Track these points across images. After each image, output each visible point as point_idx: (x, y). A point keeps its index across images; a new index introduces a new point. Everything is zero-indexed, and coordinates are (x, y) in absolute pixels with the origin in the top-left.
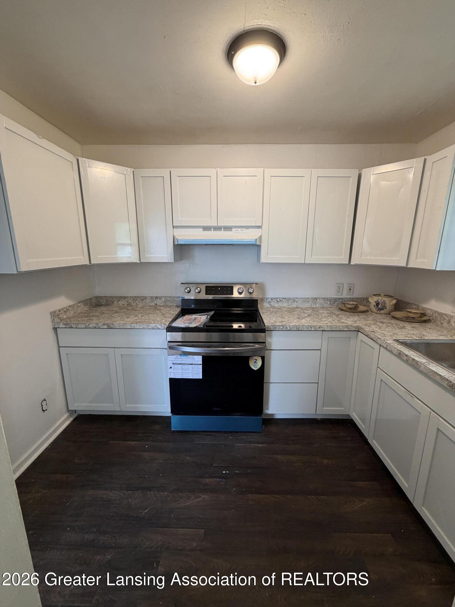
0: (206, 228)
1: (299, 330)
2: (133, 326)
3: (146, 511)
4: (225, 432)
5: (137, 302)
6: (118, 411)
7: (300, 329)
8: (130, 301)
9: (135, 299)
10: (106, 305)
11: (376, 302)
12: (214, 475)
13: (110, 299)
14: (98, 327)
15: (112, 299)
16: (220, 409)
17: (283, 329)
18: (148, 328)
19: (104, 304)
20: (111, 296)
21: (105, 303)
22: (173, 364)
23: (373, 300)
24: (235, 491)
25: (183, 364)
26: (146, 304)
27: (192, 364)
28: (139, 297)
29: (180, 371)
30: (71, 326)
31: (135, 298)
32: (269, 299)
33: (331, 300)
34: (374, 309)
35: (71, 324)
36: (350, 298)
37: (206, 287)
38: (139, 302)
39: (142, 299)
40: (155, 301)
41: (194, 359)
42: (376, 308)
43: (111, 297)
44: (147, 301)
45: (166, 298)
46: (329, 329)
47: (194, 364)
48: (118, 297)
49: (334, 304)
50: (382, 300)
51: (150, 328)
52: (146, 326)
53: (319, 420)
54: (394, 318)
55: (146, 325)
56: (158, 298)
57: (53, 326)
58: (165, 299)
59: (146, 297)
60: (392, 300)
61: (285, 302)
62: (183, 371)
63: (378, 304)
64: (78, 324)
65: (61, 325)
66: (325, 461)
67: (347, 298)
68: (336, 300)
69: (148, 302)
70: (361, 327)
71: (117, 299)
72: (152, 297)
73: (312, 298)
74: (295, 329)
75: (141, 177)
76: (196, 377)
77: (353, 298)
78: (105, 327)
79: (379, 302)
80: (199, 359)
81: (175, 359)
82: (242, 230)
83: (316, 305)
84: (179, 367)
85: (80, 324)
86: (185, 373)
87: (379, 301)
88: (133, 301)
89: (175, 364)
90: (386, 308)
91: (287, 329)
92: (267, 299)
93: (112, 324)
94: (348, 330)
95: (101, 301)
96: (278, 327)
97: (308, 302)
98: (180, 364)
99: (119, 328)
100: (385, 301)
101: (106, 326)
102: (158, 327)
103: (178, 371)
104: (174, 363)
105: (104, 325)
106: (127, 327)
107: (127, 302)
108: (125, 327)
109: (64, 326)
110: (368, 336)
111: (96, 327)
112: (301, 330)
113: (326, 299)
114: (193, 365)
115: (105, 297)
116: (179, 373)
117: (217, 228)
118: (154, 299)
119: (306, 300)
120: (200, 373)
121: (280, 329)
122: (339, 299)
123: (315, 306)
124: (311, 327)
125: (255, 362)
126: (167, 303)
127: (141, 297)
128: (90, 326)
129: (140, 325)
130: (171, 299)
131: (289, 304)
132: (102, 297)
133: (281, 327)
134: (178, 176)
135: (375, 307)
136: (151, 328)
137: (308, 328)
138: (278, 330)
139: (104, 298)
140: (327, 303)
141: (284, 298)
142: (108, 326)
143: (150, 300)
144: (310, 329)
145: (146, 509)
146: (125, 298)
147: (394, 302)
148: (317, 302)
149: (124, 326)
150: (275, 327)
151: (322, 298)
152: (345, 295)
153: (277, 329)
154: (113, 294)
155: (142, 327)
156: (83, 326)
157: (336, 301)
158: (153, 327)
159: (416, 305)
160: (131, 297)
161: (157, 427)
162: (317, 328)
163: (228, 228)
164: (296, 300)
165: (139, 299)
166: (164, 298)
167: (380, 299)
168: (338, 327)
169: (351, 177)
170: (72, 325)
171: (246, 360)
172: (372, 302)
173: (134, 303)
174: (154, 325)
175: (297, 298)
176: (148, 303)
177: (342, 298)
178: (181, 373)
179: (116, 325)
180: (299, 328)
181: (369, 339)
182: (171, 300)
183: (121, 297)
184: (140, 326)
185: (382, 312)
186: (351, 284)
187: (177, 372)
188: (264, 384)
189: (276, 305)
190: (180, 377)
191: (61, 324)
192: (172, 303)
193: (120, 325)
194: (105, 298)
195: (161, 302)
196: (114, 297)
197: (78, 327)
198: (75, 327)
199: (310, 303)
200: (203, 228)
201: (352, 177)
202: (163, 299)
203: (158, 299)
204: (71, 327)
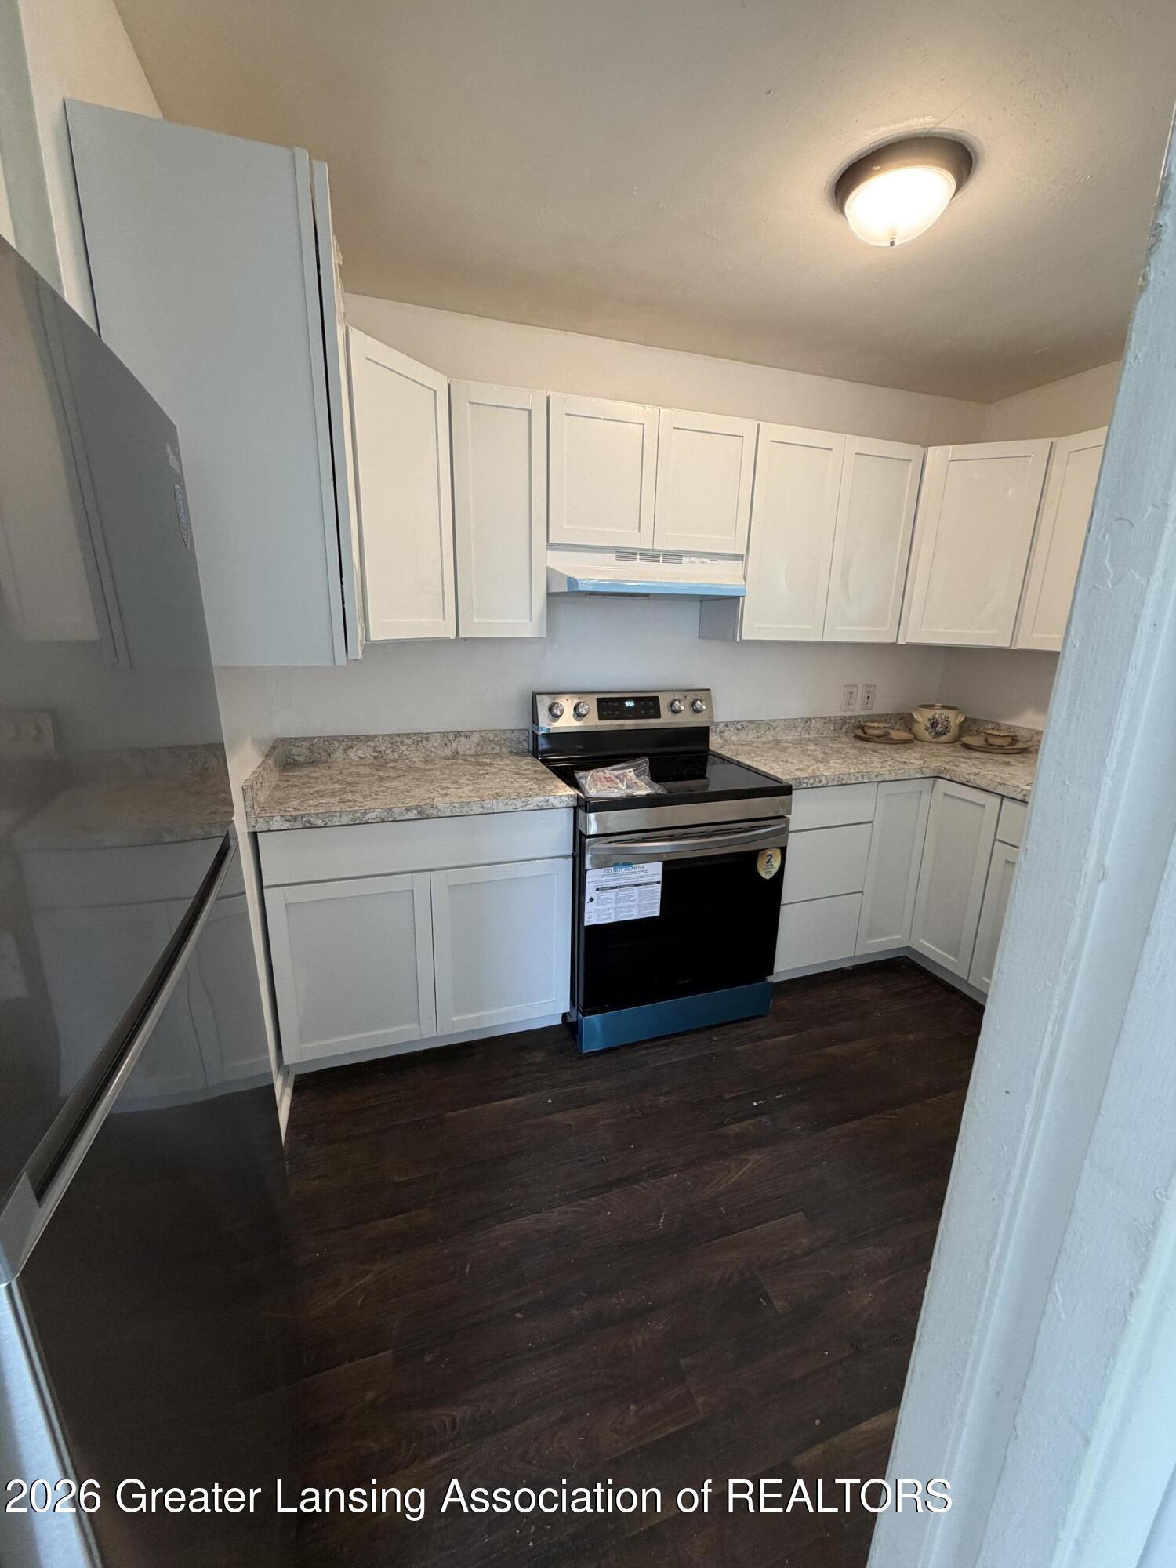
0: (625, 554)
1: (842, 785)
2: (489, 806)
3: (662, 1221)
4: (698, 1030)
5: (404, 748)
6: (432, 1039)
7: (844, 782)
8: (382, 748)
9: (397, 742)
10: (312, 763)
11: (929, 720)
12: (740, 1115)
13: (321, 745)
14: (390, 820)
15: (327, 743)
16: (691, 980)
17: (815, 785)
18: (526, 809)
19: (301, 759)
20: (323, 737)
21: (306, 757)
22: (597, 890)
23: (922, 718)
24: (801, 1131)
25: (620, 887)
26: (428, 753)
27: (640, 885)
28: (407, 736)
29: (613, 905)
30: (309, 821)
31: (398, 739)
32: (722, 726)
33: (836, 720)
34: (927, 736)
35: (310, 816)
36: (868, 716)
37: (599, 700)
38: (407, 750)
39: (419, 739)
40: (454, 744)
41: (646, 871)
42: (930, 732)
43: (325, 739)
44: (431, 745)
45: (484, 734)
46: (893, 778)
47: (644, 884)
48: (347, 737)
49: (841, 729)
50: (943, 717)
51: (531, 807)
52: (521, 804)
53: (849, 970)
54: (966, 746)
55: (523, 802)
56: (462, 734)
57: (248, 828)
58: (482, 737)
59: (429, 733)
60: (957, 716)
61: (753, 730)
62: (619, 905)
63: (934, 724)
64: (331, 815)
65: (277, 823)
66: (911, 1037)
67: (863, 716)
68: (844, 720)
69: (435, 748)
70: (945, 768)
71: (344, 744)
72: (445, 734)
73: (802, 719)
74: (836, 783)
75: (470, 403)
76: (648, 913)
77: (874, 716)
78: (412, 815)
79: (937, 720)
80: (655, 871)
81: (603, 876)
82: (703, 562)
83: (809, 733)
84: (611, 896)
85: (337, 814)
86: (624, 907)
87: (937, 717)
88: (390, 746)
89: (602, 889)
90: (949, 732)
91: (821, 785)
92: (717, 725)
93: (432, 807)
94: (922, 776)
95: (294, 752)
96: (806, 781)
97: (795, 727)
98: (612, 888)
99: (450, 815)
100: (948, 717)
101: (415, 812)
102: (552, 804)
103: (608, 906)
104: (599, 887)
105: (408, 810)
106: (472, 810)
107: (374, 751)
108: (467, 811)
109: (287, 825)
110: (970, 784)
111: (386, 820)
112: (846, 784)
113: (828, 719)
114: (643, 887)
115: (305, 739)
116: (609, 909)
117: (650, 555)
118: (451, 738)
119: (790, 724)
120: (656, 903)
121: (809, 786)
122: (850, 718)
123: (807, 736)
124: (863, 777)
125: (768, 862)
126: (485, 746)
127: (415, 734)
128: (368, 816)
129: (506, 801)
130: (495, 736)
131: (759, 735)
132: (296, 739)
133: (812, 781)
134: (567, 414)
135: (930, 730)
136: (535, 808)
137: (857, 778)
138: (805, 788)
139: (304, 742)
140: (829, 729)
141: (749, 722)
142: (419, 812)
143: (439, 741)
144: (860, 780)
145: (659, 1218)
146: (368, 738)
147: (961, 718)
148: (812, 726)
149: (465, 809)
150: (799, 780)
151: (821, 718)
152: (858, 710)
153: (804, 786)
154: (329, 731)
155: (510, 808)
156: (345, 820)
157: (845, 723)
158: (540, 804)
159: (993, 723)
160: (386, 735)
161: (538, 1057)
162: (873, 776)
163: (673, 557)
164: (774, 724)
165: (409, 741)
166: (478, 733)
167: (938, 713)
168: (906, 773)
169: (911, 461)
170: (312, 820)
171: (751, 858)
172: (920, 720)
173: (393, 751)
174: (542, 799)
175: (775, 720)
176: (433, 749)
177: (854, 716)
178: (615, 908)
179: (441, 807)
180: (843, 780)
181: (975, 791)
182: (496, 739)
183: (357, 737)
184: (506, 804)
185: (943, 738)
186: (870, 686)
187: (604, 909)
188: (782, 907)
189: (734, 738)
190: (612, 920)
191: (278, 818)
192: (498, 748)
193: (454, 807)
194: (307, 744)
195: (468, 747)
196: (334, 738)
197: (330, 824)
198: (320, 823)
199: (799, 729)
200: (617, 553)
201: (912, 463)
202: (476, 738)
203: (463, 739)
204: (308, 825)
